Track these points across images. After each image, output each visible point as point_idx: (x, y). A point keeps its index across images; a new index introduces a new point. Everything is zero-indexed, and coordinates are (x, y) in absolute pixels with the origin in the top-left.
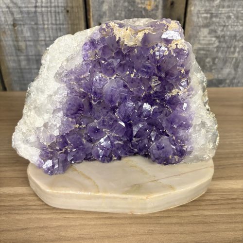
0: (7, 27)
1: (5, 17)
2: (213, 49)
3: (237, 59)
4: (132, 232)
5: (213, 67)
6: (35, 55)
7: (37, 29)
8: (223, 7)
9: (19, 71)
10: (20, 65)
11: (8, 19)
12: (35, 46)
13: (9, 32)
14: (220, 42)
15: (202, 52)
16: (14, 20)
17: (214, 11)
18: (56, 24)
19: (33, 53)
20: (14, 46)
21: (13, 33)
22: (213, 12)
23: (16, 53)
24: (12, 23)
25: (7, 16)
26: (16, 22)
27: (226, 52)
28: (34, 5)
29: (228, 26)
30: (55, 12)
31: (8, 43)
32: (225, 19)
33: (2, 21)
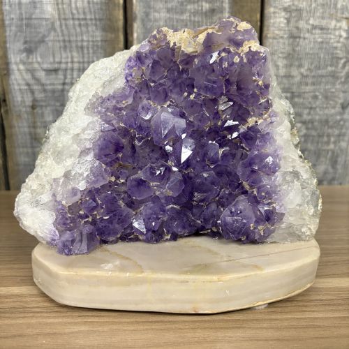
0: (24, 109)
1: (22, 97)
3: (333, 152)
4: (196, 339)
8: (307, 84)
11: (26, 99)
13: (26, 116)
14: (307, 129)
16: (35, 100)
17: (294, 89)
20: (30, 134)
21: (30, 117)
22: (294, 91)
23: (32, 143)
24: (31, 104)
25: (25, 96)
26: (37, 104)
27: (318, 143)
28: (61, 82)
29: (315, 108)
31: (22, 130)
32: (310, 100)
33: (18, 102)
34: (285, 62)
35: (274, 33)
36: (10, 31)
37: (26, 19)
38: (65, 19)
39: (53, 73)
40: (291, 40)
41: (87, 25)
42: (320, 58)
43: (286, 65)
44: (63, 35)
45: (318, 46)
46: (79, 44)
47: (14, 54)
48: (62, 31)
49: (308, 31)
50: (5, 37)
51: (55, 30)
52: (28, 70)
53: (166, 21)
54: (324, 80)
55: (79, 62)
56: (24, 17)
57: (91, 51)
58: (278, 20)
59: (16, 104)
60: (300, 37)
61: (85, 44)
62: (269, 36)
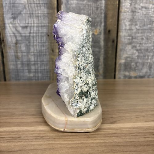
0: (12, 45)
1: (11, 39)
2: (135, 57)
3: (150, 63)
5: (136, 68)
6: (27, 61)
7: (30, 45)
8: (139, 33)
9: (16, 71)
10: (17, 67)
11: (13, 40)
12: (28, 56)
13: (13, 48)
14: (139, 53)
15: (129, 59)
16: (17, 40)
17: (133, 35)
18: (41, 43)
19: (26, 60)
20: (15, 56)
21: (15, 48)
23: (16, 60)
24: (15, 42)
25: (13, 38)
26: (18, 42)
27: (143, 59)
28: (29, 32)
29: (142, 44)
30: (41, 36)
31: (11, 54)
32: (140, 40)
33: (9, 41)
34: (129, 23)
35: (124, 10)
36: (6, 9)
37: (13, 3)
38: (30, 4)
39: (25, 28)
40: (132, 13)
41: (40, 6)
42: (145, 21)
43: (130, 24)
44: (29, 11)
45: (144, 16)
46: (37, 15)
47: (7, 19)
48: (29, 9)
49: (140, 9)
50: (3, 12)
51: (26, 8)
52: (14, 27)
53: (76, 4)
54: (146, 31)
55: (37, 23)
56: (12, 2)
57: (42, 18)
58: (126, 4)
59: (8, 42)
60: (136, 12)
61: (39, 15)
62: (122, 11)
